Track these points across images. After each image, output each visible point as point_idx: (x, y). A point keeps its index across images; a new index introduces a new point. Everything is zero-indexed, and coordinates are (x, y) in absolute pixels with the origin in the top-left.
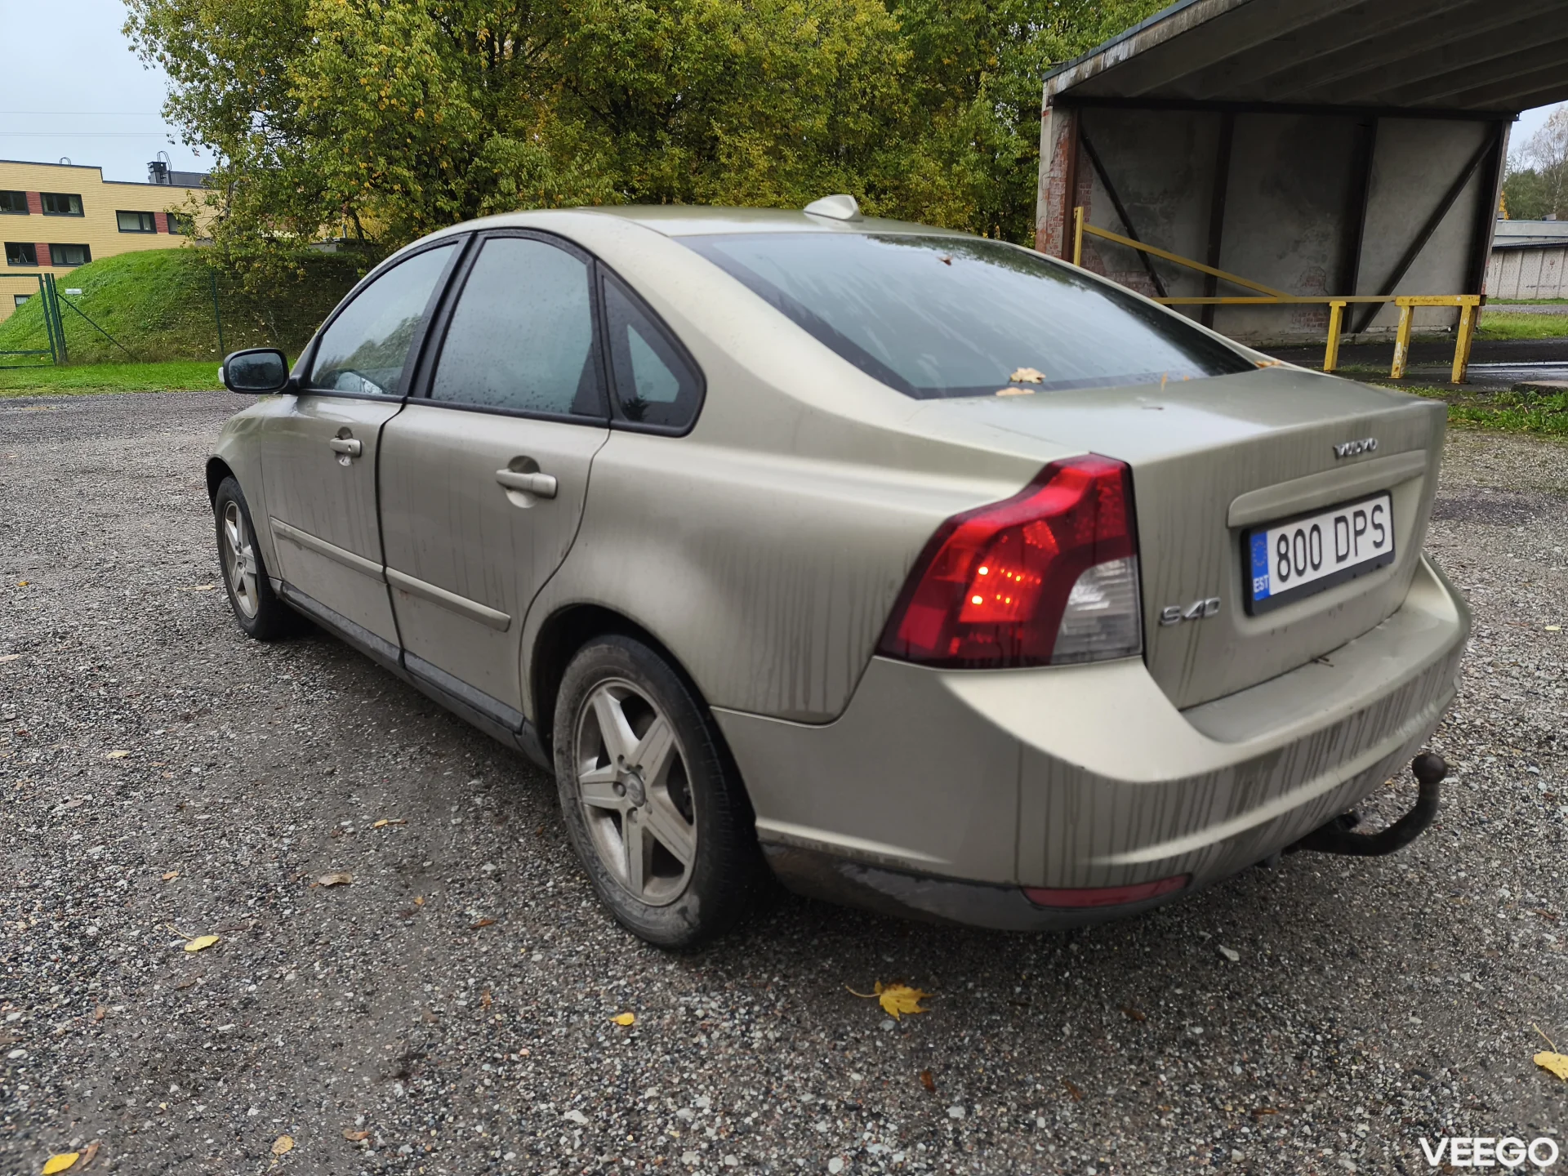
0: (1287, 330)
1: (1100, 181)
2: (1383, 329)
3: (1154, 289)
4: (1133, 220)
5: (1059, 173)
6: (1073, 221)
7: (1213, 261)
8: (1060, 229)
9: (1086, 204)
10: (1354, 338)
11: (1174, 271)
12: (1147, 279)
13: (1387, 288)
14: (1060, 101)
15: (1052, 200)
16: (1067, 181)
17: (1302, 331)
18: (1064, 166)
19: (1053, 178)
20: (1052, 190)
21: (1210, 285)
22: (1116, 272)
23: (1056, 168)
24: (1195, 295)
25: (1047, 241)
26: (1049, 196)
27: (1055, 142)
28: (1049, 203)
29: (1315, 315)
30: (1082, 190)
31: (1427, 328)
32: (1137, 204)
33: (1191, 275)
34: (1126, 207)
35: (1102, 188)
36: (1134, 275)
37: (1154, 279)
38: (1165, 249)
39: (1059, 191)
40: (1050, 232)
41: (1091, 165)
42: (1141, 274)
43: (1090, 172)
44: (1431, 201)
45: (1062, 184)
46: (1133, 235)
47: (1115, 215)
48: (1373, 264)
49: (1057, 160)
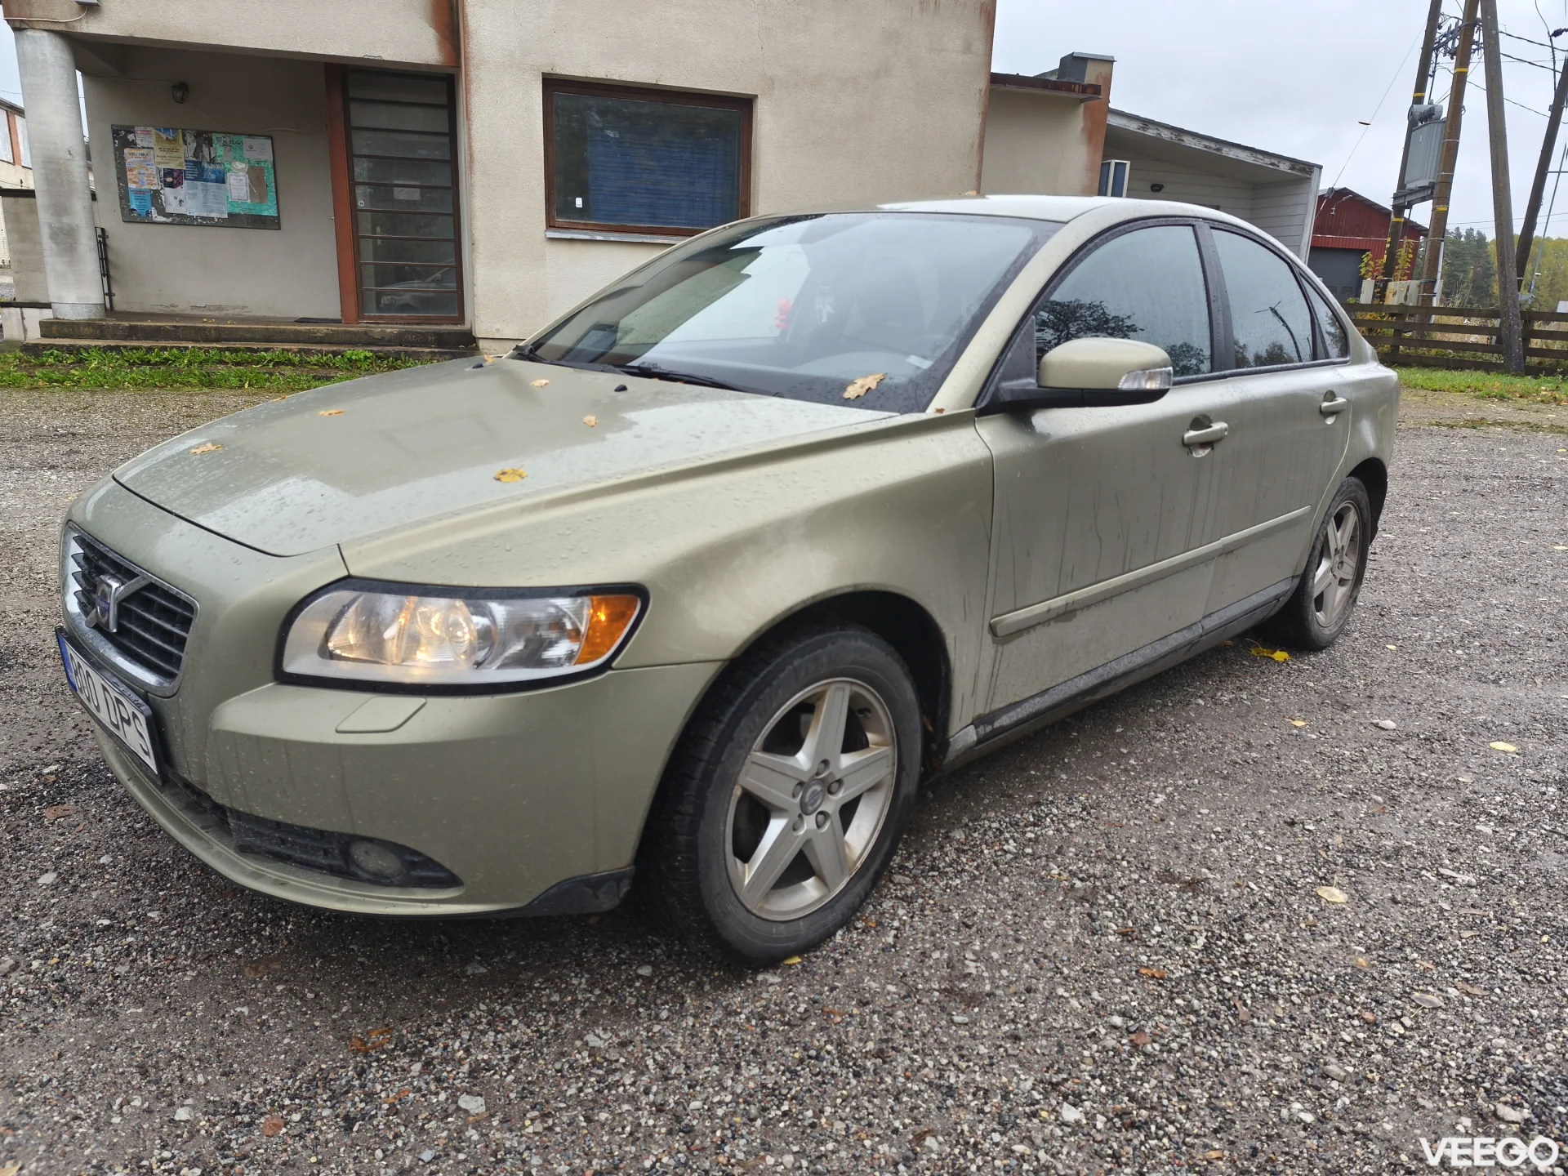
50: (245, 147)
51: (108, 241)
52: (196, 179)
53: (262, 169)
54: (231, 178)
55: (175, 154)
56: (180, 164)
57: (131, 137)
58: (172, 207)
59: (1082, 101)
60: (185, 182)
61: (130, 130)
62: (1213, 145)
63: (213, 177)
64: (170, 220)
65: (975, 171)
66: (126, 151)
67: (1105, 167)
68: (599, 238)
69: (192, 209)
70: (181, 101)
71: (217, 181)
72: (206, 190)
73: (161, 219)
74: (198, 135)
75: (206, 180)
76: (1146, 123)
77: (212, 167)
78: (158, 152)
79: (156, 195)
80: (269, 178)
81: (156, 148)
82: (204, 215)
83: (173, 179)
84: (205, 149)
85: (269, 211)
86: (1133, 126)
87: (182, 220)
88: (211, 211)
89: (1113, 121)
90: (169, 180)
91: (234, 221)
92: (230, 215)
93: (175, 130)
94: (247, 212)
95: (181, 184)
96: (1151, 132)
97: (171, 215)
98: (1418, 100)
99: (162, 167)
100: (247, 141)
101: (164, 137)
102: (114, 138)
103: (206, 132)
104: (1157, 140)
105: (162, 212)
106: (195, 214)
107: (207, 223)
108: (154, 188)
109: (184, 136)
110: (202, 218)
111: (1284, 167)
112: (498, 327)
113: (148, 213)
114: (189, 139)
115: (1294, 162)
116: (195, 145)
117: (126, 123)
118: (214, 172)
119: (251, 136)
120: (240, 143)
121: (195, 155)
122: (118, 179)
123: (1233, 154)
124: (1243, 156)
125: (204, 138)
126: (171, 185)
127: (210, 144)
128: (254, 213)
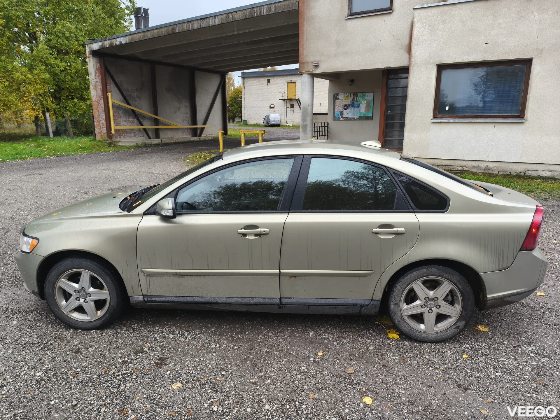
0: (181, 137)
1: (114, 84)
2: (206, 136)
3: (138, 123)
4: (128, 98)
5: (99, 80)
6: (107, 98)
7: (156, 113)
8: (102, 101)
9: (110, 92)
10: (200, 138)
11: (144, 117)
12: (136, 120)
13: (205, 123)
14: (95, 53)
15: (98, 90)
16: (102, 83)
17: (185, 137)
18: (100, 78)
19: (97, 82)
20: (97, 86)
21: (156, 122)
22: (125, 117)
23: (97, 78)
24: (152, 125)
25: (98, 105)
26: (96, 88)
27: (95, 68)
28: (97, 91)
29: (187, 131)
30: (108, 87)
31: (216, 135)
32: (128, 93)
33: (150, 119)
34: (124, 93)
35: (115, 87)
36: (131, 118)
37: (138, 119)
38: (140, 109)
39: (100, 86)
40: (99, 102)
41: (110, 78)
42: (133, 118)
43: (109, 81)
44: (211, 97)
45: (100, 84)
46: (129, 104)
47: (121, 97)
48: (201, 116)
49: (97, 75)
50: (366, 96)
51: (329, 126)
52: (352, 107)
53: (370, 102)
54: (361, 106)
55: (347, 100)
56: (349, 103)
57: (338, 96)
58: (345, 115)
60: (349, 108)
61: (338, 95)
63: (356, 106)
64: (344, 119)
66: (336, 100)
68: (451, 121)
69: (350, 116)
70: (351, 85)
71: (357, 107)
72: (354, 110)
73: (342, 119)
74: (354, 94)
75: (354, 107)
77: (357, 103)
78: (344, 100)
79: (342, 112)
80: (371, 105)
81: (343, 99)
82: (353, 117)
83: (346, 107)
84: (356, 98)
85: (370, 115)
87: (347, 119)
88: (355, 116)
90: (345, 108)
91: (361, 118)
92: (359, 117)
93: (349, 93)
94: (364, 115)
95: (348, 108)
97: (344, 118)
99: (344, 104)
100: (367, 94)
101: (345, 95)
102: (334, 97)
103: (356, 93)
105: (342, 117)
106: (350, 117)
107: (353, 119)
108: (341, 110)
109: (351, 95)
110: (352, 118)
112: (410, 153)
113: (339, 117)
114: (352, 95)
116: (353, 97)
117: (337, 93)
118: (357, 104)
119: (368, 92)
120: (365, 95)
121: (353, 100)
122: (333, 108)
125: (356, 95)
126: (346, 109)
127: (357, 96)
128: (366, 115)
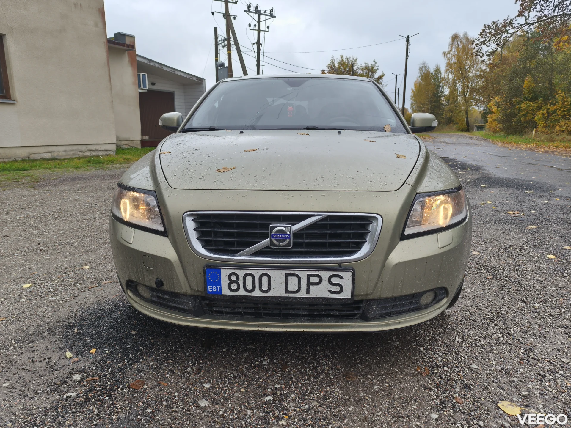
59: (126, 50)
62: (172, 70)
65: (107, 73)
67: (139, 75)
76: (150, 61)
86: (146, 61)
89: (138, 59)
96: (152, 64)
98: (217, 60)
104: (154, 67)
111: (195, 79)
115: (197, 77)
123: (179, 73)
124: (182, 74)
